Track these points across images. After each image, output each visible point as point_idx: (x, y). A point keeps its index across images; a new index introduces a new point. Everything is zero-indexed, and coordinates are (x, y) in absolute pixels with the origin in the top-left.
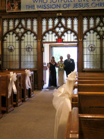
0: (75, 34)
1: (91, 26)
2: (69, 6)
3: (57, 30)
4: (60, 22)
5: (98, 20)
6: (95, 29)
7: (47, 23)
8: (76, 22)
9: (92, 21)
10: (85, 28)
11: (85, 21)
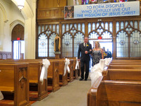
0: (111, 33)
1: (122, 28)
2: (106, 14)
3: (98, 30)
4: (100, 25)
5: (126, 24)
6: (124, 30)
7: (92, 26)
8: (111, 25)
9: (122, 24)
10: (118, 29)
11: (118, 25)
